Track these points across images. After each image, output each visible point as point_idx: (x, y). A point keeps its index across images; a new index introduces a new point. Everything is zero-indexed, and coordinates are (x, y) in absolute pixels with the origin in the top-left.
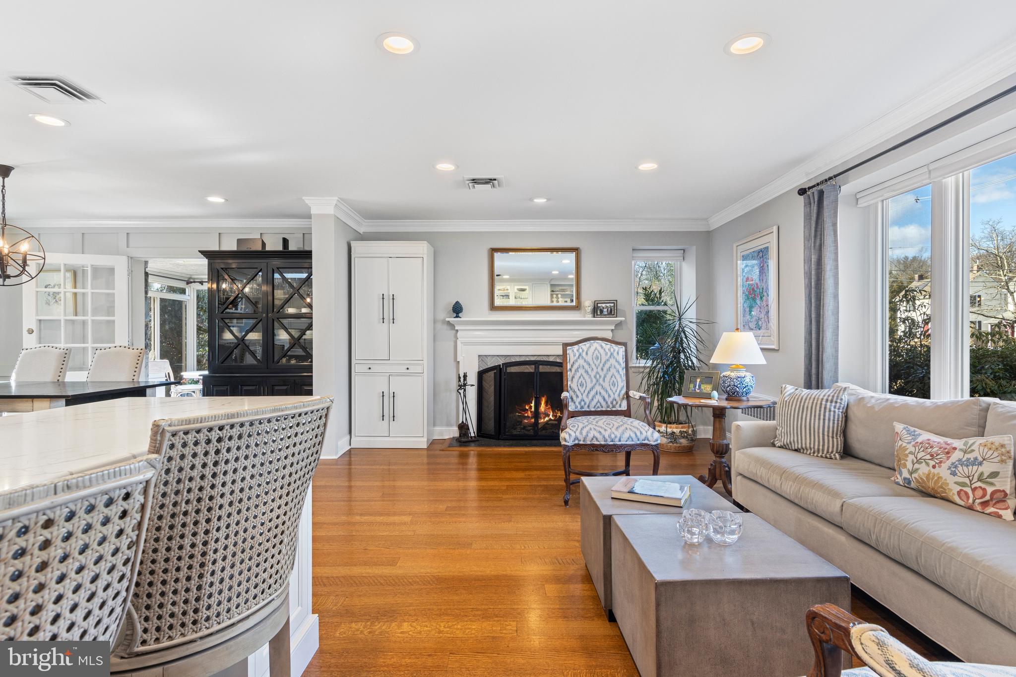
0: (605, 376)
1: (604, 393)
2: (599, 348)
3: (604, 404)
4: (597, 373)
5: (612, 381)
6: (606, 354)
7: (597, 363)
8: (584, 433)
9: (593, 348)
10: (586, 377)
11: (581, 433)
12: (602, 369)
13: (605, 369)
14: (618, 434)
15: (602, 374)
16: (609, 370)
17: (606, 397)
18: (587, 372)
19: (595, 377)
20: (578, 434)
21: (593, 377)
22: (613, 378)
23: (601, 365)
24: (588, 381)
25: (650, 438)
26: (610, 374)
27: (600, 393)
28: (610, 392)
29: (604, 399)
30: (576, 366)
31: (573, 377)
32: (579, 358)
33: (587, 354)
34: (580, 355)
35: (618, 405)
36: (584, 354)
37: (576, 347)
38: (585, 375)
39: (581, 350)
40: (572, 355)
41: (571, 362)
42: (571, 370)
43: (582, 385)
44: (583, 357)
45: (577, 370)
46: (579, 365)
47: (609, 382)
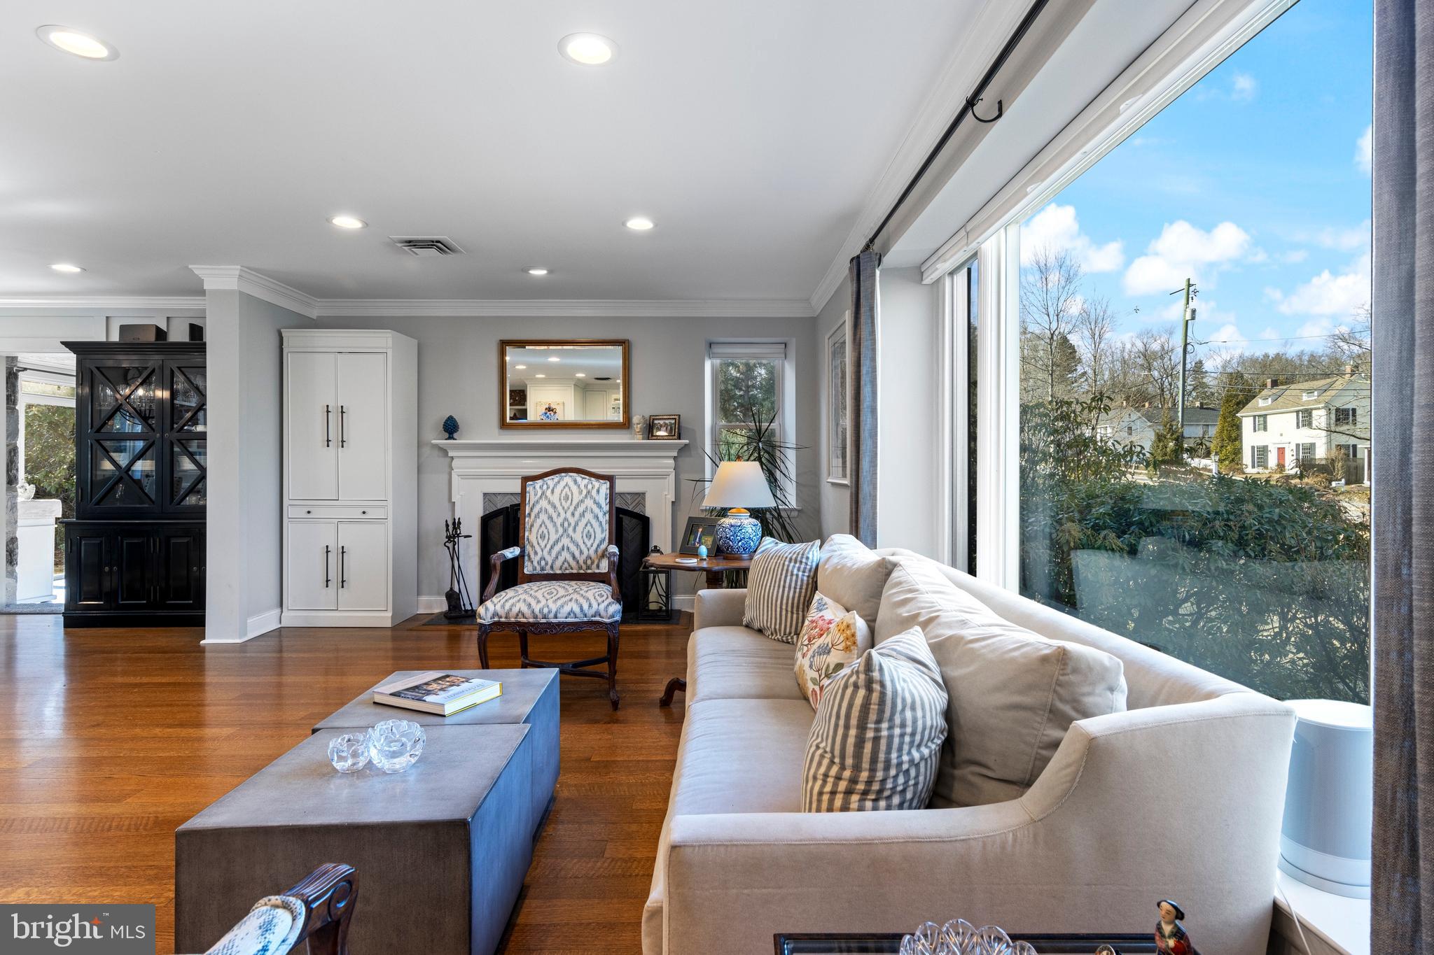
0: (577, 524)
1: (573, 548)
2: (571, 484)
3: (573, 564)
4: (566, 519)
5: (586, 531)
6: (581, 492)
7: (566, 505)
8: (507, 607)
9: (562, 484)
10: (550, 525)
11: (503, 606)
12: (573, 514)
13: (577, 514)
14: (554, 608)
15: (572, 521)
16: (582, 515)
17: (577, 554)
18: (550, 518)
19: (562, 525)
20: (498, 608)
21: (558, 524)
22: (589, 527)
23: (572, 508)
24: (552, 530)
25: (603, 613)
26: (584, 521)
27: (568, 548)
28: (583, 547)
29: (574, 557)
30: (536, 510)
31: (532, 526)
32: (541, 497)
33: (553, 492)
34: (543, 493)
35: (594, 566)
36: (549, 493)
37: (540, 482)
38: (548, 522)
39: (545, 487)
40: (532, 493)
41: (531, 504)
42: (529, 514)
43: (543, 537)
44: (546, 497)
45: (537, 516)
46: (541, 509)
47: (582, 532)
